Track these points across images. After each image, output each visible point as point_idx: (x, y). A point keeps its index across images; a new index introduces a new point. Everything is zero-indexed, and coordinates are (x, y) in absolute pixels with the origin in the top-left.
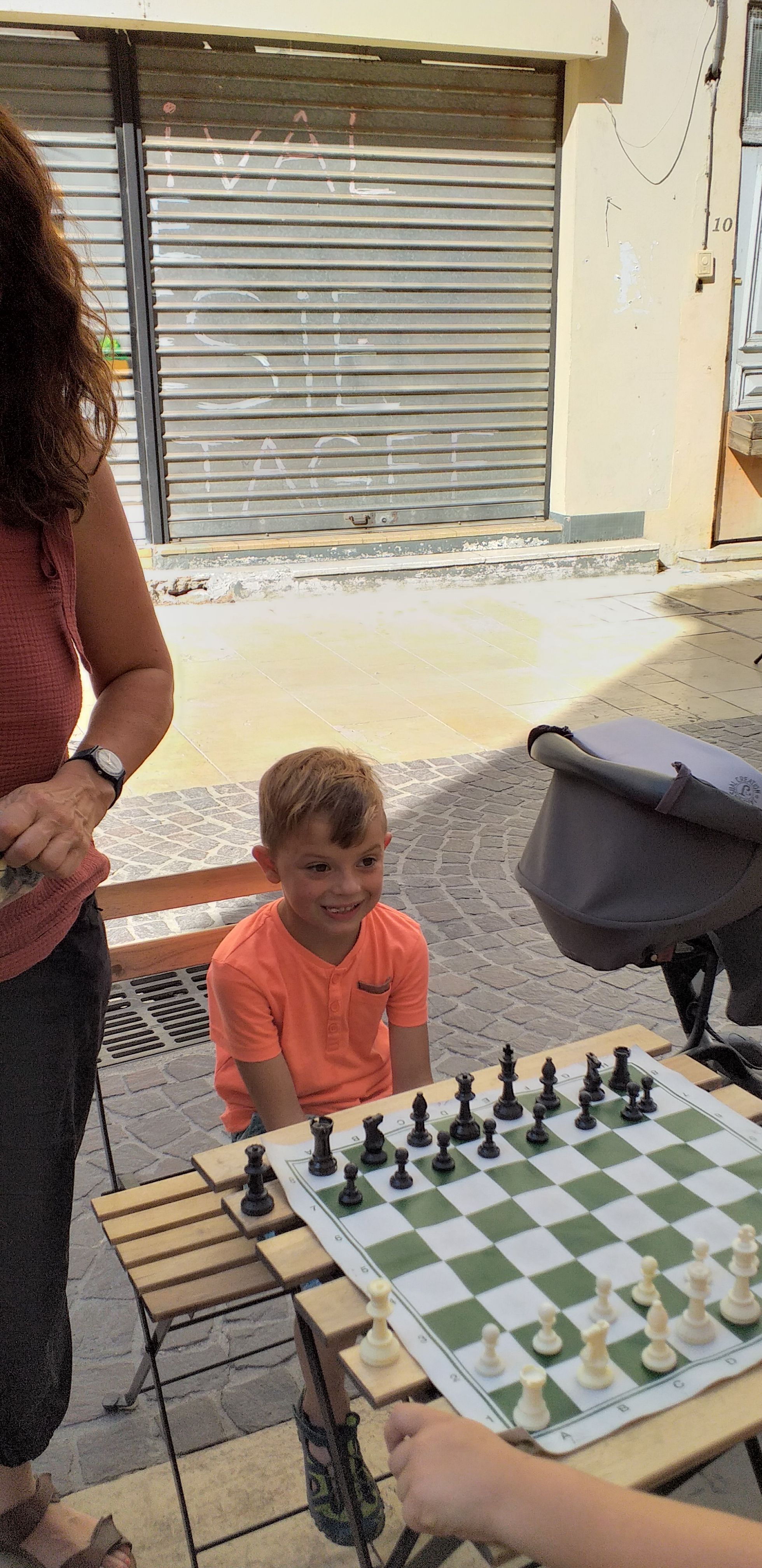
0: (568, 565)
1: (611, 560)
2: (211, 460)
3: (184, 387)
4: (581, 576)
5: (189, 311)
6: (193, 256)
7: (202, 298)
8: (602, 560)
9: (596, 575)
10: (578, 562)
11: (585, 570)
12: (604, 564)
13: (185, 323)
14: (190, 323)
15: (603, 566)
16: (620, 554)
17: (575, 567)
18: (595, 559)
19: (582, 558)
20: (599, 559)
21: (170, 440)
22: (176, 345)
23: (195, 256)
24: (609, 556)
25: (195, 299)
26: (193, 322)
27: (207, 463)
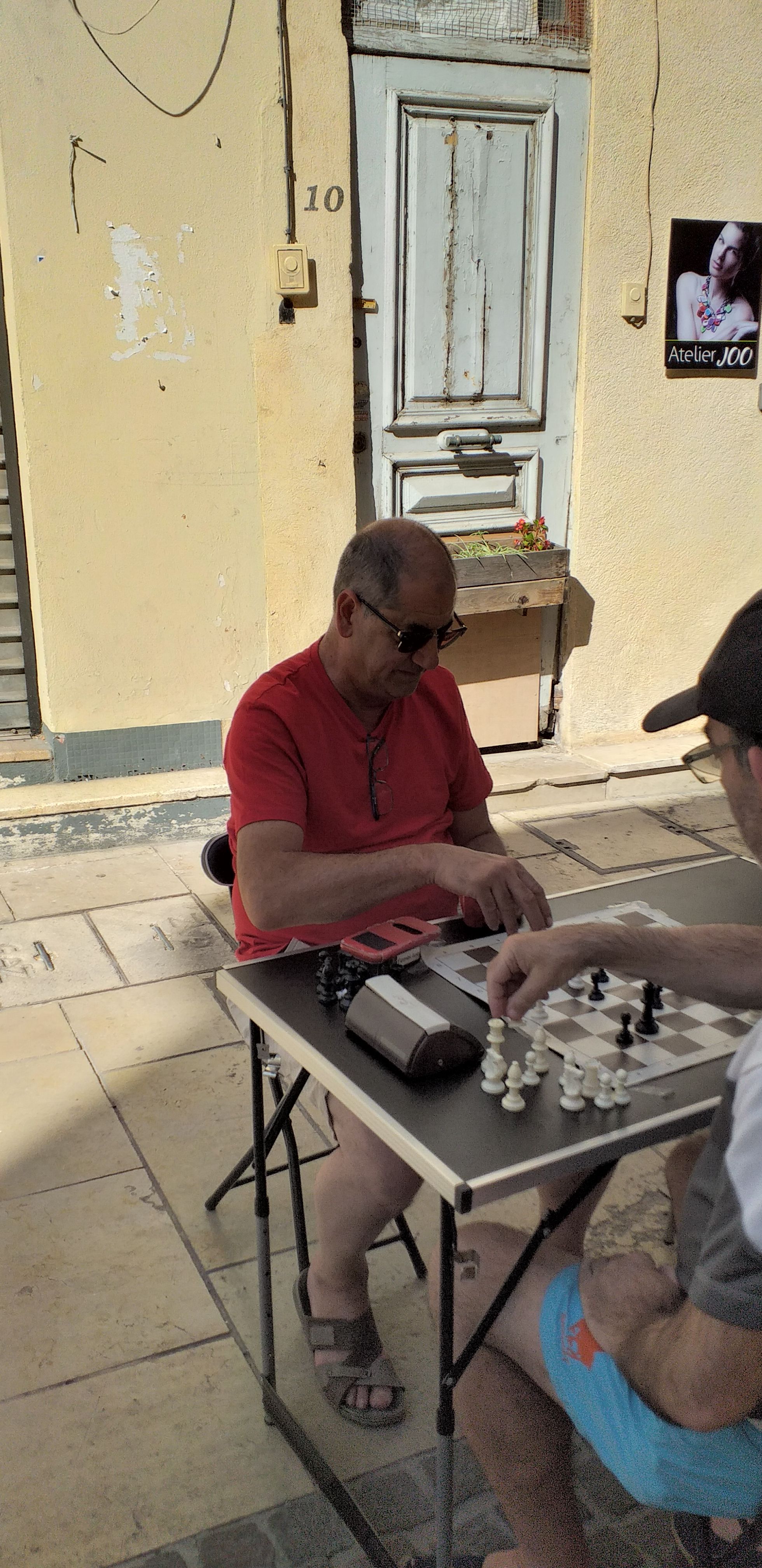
0: (46, 829)
1: (139, 816)
4: (75, 849)
8: (120, 816)
9: (108, 845)
10: (65, 825)
11: (83, 838)
12: (123, 824)
15: (122, 828)
16: (157, 806)
17: (59, 833)
18: (104, 817)
19: (75, 815)
20: (111, 816)
24: (134, 811)
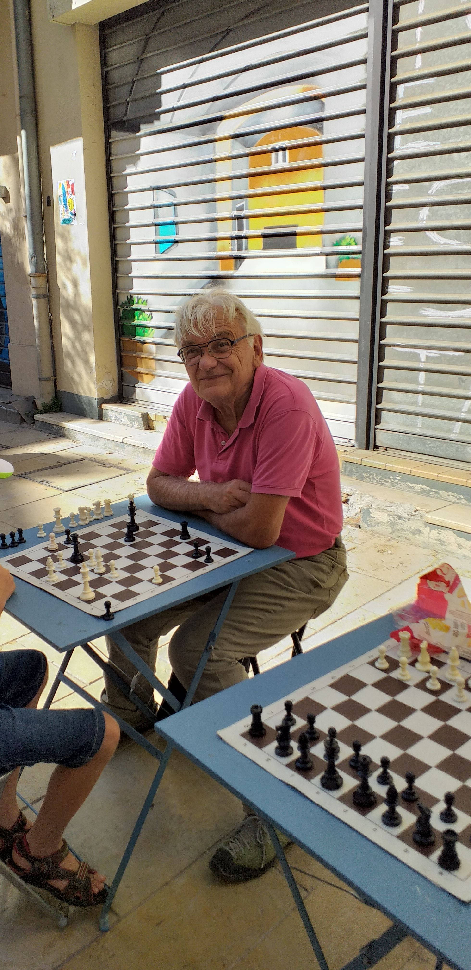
2: (427, 371)
3: (409, 290)
5: (422, 205)
6: (432, 143)
7: (438, 190)
13: (417, 220)
14: (423, 220)
21: (390, 345)
22: (406, 244)
23: (435, 143)
25: (430, 192)
26: (425, 218)
27: (422, 374)
